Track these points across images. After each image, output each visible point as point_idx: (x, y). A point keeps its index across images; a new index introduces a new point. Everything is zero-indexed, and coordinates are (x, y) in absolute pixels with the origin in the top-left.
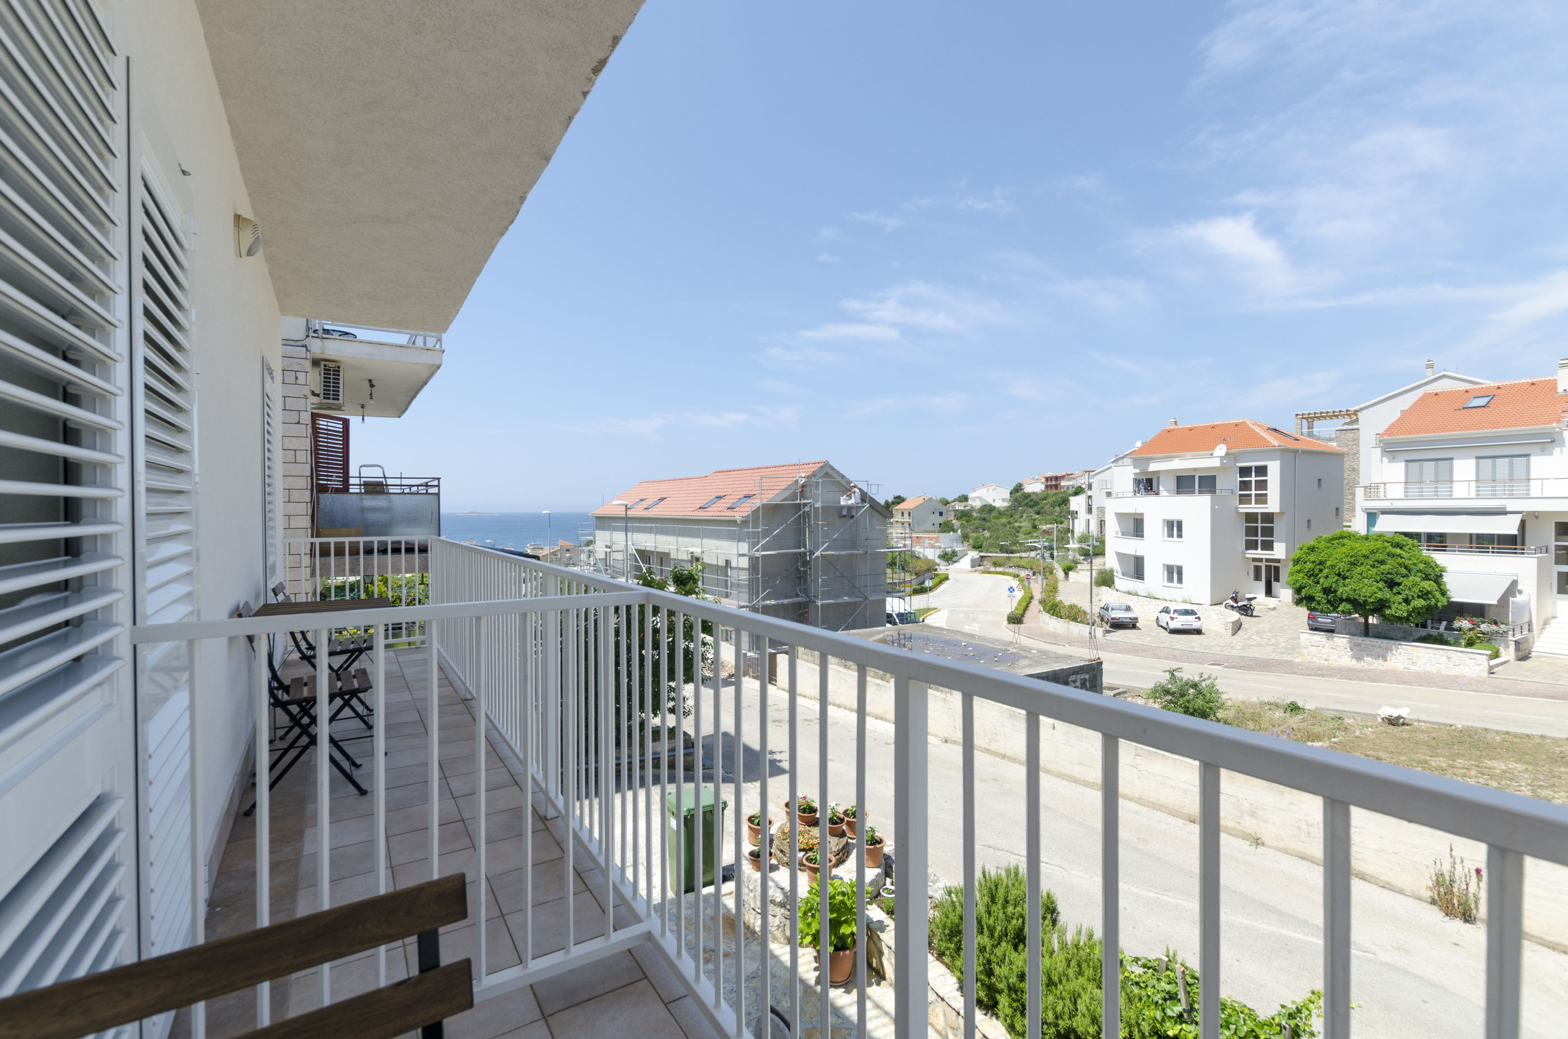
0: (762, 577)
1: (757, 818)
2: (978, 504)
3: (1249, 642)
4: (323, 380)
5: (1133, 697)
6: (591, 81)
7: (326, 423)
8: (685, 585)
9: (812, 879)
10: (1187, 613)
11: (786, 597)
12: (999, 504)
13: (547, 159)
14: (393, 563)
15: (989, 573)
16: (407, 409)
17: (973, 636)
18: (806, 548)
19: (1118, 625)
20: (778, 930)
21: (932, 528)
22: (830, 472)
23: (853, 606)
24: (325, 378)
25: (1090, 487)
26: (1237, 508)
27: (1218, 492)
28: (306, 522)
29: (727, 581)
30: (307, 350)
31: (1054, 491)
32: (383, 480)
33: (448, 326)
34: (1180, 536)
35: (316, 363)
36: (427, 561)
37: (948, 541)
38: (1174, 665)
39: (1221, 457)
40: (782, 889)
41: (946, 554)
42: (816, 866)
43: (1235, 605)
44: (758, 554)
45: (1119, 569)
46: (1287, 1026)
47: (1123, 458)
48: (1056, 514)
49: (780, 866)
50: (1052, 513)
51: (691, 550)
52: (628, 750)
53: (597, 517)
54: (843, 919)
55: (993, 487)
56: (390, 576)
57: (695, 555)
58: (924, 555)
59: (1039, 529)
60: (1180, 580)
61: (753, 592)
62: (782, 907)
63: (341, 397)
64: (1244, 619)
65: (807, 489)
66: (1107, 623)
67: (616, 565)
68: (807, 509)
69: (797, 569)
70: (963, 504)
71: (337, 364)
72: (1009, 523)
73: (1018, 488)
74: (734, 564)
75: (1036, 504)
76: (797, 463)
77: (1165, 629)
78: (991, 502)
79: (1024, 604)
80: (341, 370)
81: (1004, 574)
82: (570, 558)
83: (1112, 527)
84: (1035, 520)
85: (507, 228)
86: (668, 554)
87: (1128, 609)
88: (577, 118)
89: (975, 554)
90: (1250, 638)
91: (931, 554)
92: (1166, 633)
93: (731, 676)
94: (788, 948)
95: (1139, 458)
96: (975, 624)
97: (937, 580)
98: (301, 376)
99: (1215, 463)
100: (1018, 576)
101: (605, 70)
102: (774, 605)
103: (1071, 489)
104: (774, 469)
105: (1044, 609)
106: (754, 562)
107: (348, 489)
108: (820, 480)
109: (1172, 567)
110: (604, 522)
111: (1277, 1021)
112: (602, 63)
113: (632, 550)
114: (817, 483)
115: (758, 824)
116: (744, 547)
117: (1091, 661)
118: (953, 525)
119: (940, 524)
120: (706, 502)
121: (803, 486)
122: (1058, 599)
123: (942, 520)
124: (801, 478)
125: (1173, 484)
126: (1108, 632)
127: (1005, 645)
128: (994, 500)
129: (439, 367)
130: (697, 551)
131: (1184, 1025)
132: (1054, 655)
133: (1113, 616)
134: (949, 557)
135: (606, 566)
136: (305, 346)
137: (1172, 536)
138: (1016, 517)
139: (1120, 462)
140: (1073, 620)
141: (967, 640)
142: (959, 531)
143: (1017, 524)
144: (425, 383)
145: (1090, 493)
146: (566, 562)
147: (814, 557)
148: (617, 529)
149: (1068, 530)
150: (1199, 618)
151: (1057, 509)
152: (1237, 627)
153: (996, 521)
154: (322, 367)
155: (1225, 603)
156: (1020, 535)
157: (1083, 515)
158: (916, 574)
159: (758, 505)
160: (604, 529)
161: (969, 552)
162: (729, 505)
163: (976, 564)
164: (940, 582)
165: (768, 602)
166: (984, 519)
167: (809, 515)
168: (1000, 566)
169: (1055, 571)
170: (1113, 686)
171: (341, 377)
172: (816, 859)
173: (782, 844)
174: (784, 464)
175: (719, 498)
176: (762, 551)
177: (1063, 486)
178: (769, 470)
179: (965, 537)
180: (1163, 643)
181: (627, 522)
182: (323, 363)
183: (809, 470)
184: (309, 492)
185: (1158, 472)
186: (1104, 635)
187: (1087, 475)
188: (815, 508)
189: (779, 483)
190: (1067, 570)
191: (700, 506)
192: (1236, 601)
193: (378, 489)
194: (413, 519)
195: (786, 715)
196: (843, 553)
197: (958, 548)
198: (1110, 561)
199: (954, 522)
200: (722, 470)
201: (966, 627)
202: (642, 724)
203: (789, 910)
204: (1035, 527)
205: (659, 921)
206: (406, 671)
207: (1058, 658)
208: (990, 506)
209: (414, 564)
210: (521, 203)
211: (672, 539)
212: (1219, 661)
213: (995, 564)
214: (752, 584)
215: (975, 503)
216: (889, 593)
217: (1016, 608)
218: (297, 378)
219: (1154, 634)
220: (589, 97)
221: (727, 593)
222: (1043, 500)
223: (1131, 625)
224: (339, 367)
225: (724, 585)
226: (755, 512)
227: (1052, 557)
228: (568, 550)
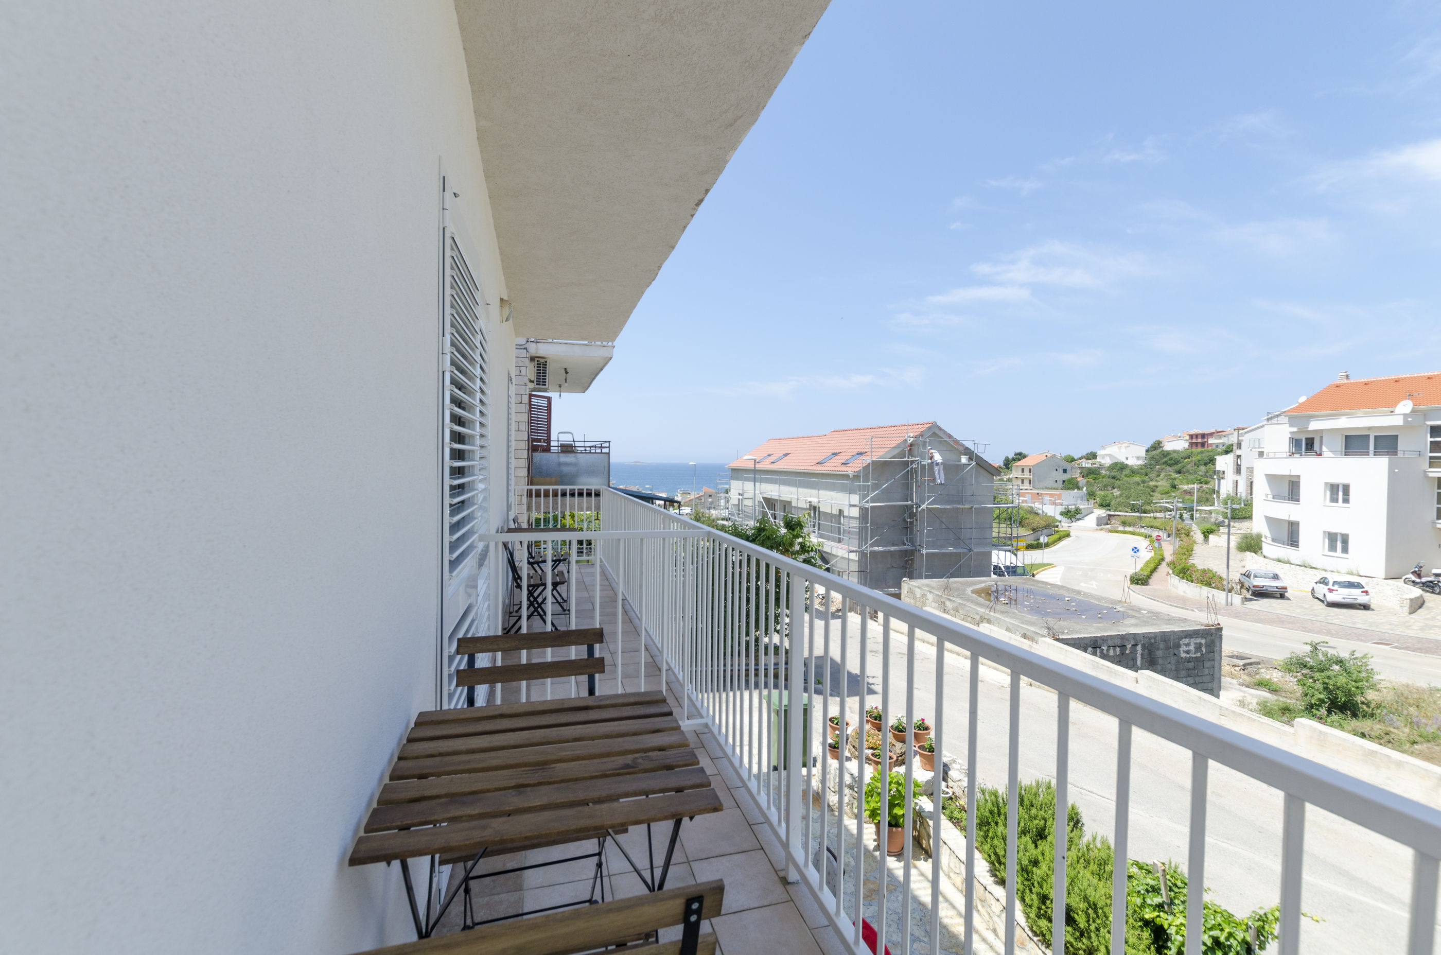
0: (871, 526)
1: (836, 719)
2: (1107, 462)
3: (1431, 623)
4: (536, 371)
5: (1267, 669)
6: (695, 210)
7: (536, 401)
8: (793, 530)
9: (876, 769)
10: (1351, 585)
11: (893, 545)
12: (1132, 462)
13: (673, 247)
14: (578, 504)
15: (1117, 532)
16: (589, 387)
17: (1079, 592)
18: (912, 501)
19: (1261, 594)
20: (847, 806)
21: (1055, 485)
22: (937, 432)
23: (958, 556)
24: (537, 370)
25: (1239, 446)
26: (1425, 472)
27: (1400, 454)
28: (524, 472)
29: (839, 528)
30: (527, 351)
31: (1200, 449)
32: (573, 443)
33: (616, 338)
34: (1346, 500)
35: (532, 359)
36: (600, 502)
37: (1071, 498)
38: (1317, 638)
39: (1405, 415)
40: (852, 775)
41: (1069, 511)
42: (879, 760)
43: (1418, 580)
44: (867, 505)
45: (1268, 535)
46: (1253, 926)
47: (1277, 416)
48: (1201, 473)
49: (853, 759)
50: (1195, 473)
51: (809, 499)
52: (746, 660)
53: (732, 469)
54: (896, 802)
55: (1126, 445)
56: (576, 513)
57: (813, 504)
58: (1043, 512)
59: (1178, 489)
60: (1345, 550)
61: (862, 538)
62: (851, 789)
63: (547, 383)
64: (1428, 596)
65: (915, 448)
66: (1248, 590)
67: (747, 509)
68: (914, 466)
69: (904, 520)
70: (1091, 461)
71: (545, 360)
72: (1144, 482)
73: (1157, 445)
74: (846, 514)
75: (1177, 462)
76: (907, 424)
77: (1322, 601)
78: (1123, 460)
79: (1152, 565)
80: (548, 364)
81: (1134, 534)
82: (712, 503)
83: (1262, 489)
84: (1175, 479)
85: (651, 283)
86: (790, 503)
87: (1276, 577)
88: (688, 226)
89: (1102, 513)
90: (1433, 619)
91: (1052, 510)
92: (1323, 606)
93: (838, 610)
94: (855, 821)
95: (1297, 417)
96: (1094, 583)
97: (1056, 537)
98: (523, 369)
99: (1397, 421)
100: (1150, 536)
101: (702, 204)
102: (881, 552)
103: (1221, 447)
104: (886, 429)
105: (1173, 572)
106: (864, 512)
107: (550, 450)
108: (927, 440)
109: (1336, 534)
110: (738, 473)
111: (1246, 921)
112: (701, 201)
113: (759, 498)
114: (925, 443)
115: (837, 724)
116: (855, 499)
117: (1208, 625)
118: (1078, 482)
119: (1064, 482)
120: (823, 458)
121: (911, 445)
122: (1191, 562)
123: (1066, 477)
124: (910, 435)
125: (1340, 444)
126: (1247, 599)
127: (1112, 603)
128: (1127, 458)
129: (611, 359)
130: (814, 501)
131: (1162, 914)
132: (1167, 617)
133: (1255, 584)
134: (1072, 515)
135: (739, 510)
136: (526, 349)
137: (1337, 501)
138: (1152, 475)
139: (1274, 421)
140: (1206, 585)
141: (1072, 595)
142: (1085, 489)
143: (1152, 483)
144: (602, 370)
145: (1238, 452)
146: (709, 506)
147: (920, 509)
148: (747, 480)
149: (1213, 491)
150: (1366, 592)
151: (1203, 468)
152: (1417, 605)
153: (1128, 479)
154: (536, 363)
155: (1404, 578)
156: (1155, 494)
157: (1230, 476)
158: (1033, 530)
159: (868, 462)
160: (738, 479)
161: (1095, 510)
162: (843, 461)
163: (1100, 522)
164: (1060, 539)
165: (876, 548)
166: (1114, 478)
167: (916, 472)
168: (1130, 526)
169: (1192, 533)
170: (1245, 655)
171: (547, 369)
172: (879, 755)
173: (855, 741)
174: (895, 424)
175: (835, 454)
176: (872, 502)
177: (1211, 445)
178: (881, 429)
179: (1091, 495)
180: (1316, 616)
181: (755, 474)
182: (536, 359)
183: (918, 430)
184: (526, 451)
185: (1322, 431)
186: (1243, 603)
187: (1236, 433)
188: (921, 465)
189: (889, 442)
190: (1207, 533)
191: (818, 461)
192: (1419, 576)
193: (570, 449)
194: (591, 471)
195: (880, 647)
196: (948, 507)
197: (1083, 506)
198: (1258, 525)
199: (1079, 479)
200: (839, 429)
201: (1083, 584)
202: (757, 640)
203: (856, 792)
204: (1174, 487)
205: (765, 798)
206: (585, 579)
207: (1170, 620)
208: (1122, 464)
209: (591, 505)
210: (659, 270)
211: (794, 489)
212: (1387, 640)
213: (1124, 524)
214: (862, 531)
215: (1105, 459)
216: (996, 546)
217: (1142, 569)
218: (520, 371)
219: (1307, 606)
220: (695, 217)
221: (840, 538)
222: (1185, 459)
223: (1281, 595)
224: (546, 362)
225: (837, 530)
226: (866, 468)
227: (1192, 518)
228: (710, 496)
